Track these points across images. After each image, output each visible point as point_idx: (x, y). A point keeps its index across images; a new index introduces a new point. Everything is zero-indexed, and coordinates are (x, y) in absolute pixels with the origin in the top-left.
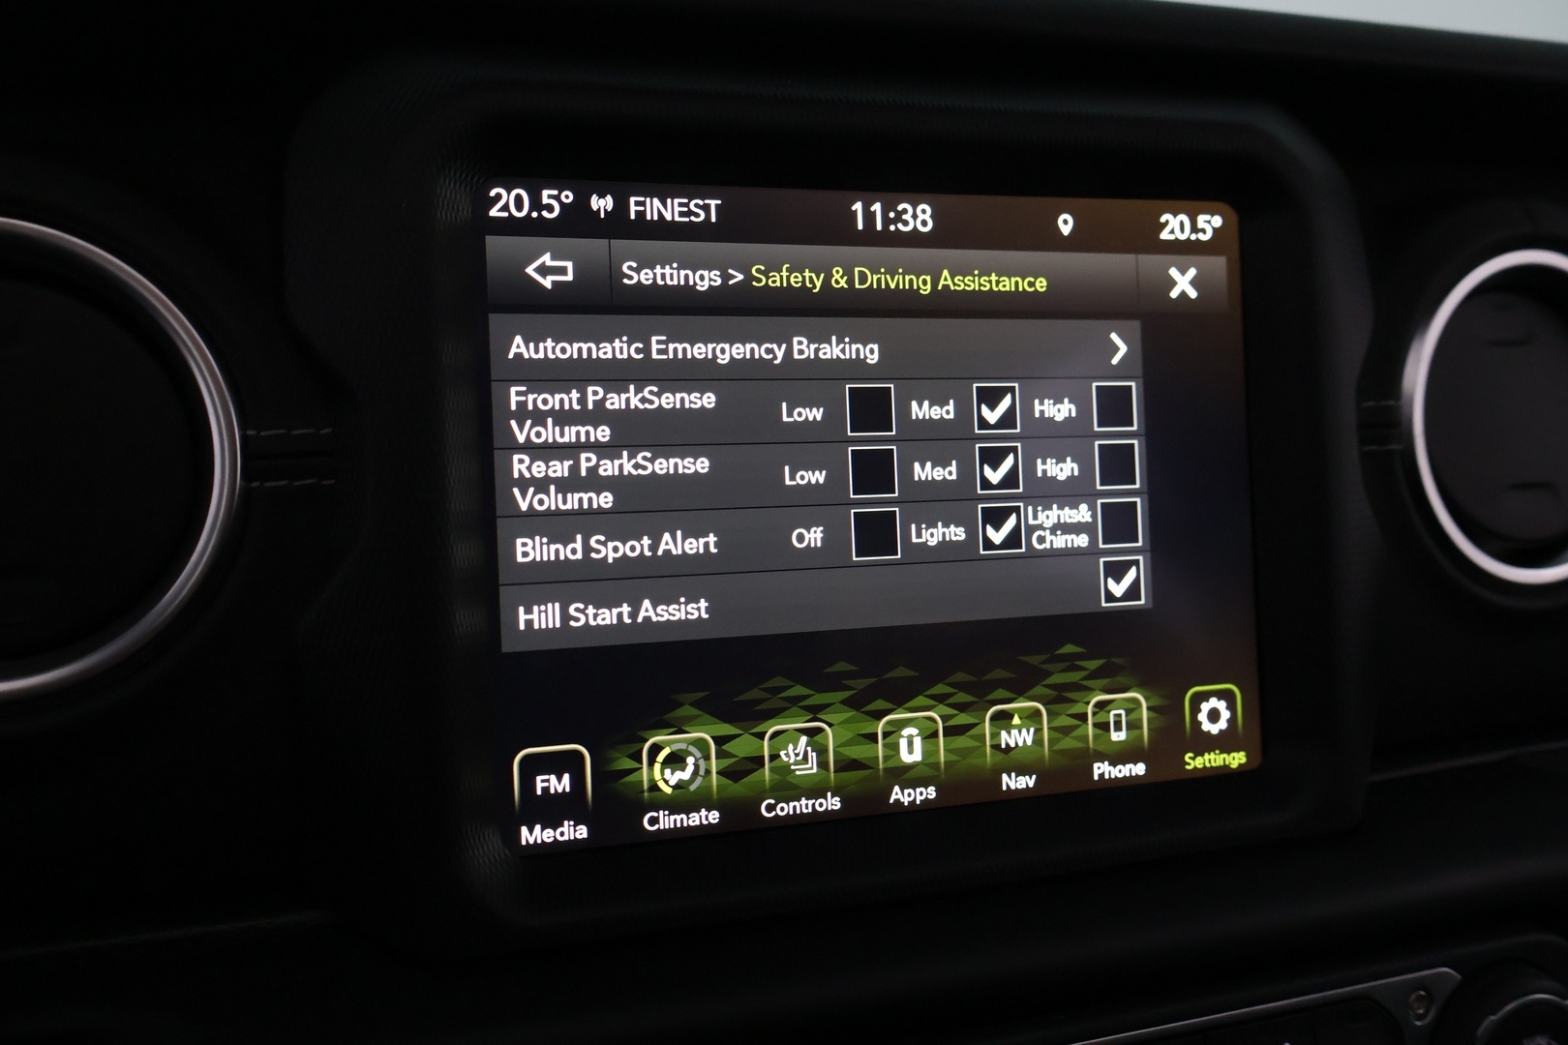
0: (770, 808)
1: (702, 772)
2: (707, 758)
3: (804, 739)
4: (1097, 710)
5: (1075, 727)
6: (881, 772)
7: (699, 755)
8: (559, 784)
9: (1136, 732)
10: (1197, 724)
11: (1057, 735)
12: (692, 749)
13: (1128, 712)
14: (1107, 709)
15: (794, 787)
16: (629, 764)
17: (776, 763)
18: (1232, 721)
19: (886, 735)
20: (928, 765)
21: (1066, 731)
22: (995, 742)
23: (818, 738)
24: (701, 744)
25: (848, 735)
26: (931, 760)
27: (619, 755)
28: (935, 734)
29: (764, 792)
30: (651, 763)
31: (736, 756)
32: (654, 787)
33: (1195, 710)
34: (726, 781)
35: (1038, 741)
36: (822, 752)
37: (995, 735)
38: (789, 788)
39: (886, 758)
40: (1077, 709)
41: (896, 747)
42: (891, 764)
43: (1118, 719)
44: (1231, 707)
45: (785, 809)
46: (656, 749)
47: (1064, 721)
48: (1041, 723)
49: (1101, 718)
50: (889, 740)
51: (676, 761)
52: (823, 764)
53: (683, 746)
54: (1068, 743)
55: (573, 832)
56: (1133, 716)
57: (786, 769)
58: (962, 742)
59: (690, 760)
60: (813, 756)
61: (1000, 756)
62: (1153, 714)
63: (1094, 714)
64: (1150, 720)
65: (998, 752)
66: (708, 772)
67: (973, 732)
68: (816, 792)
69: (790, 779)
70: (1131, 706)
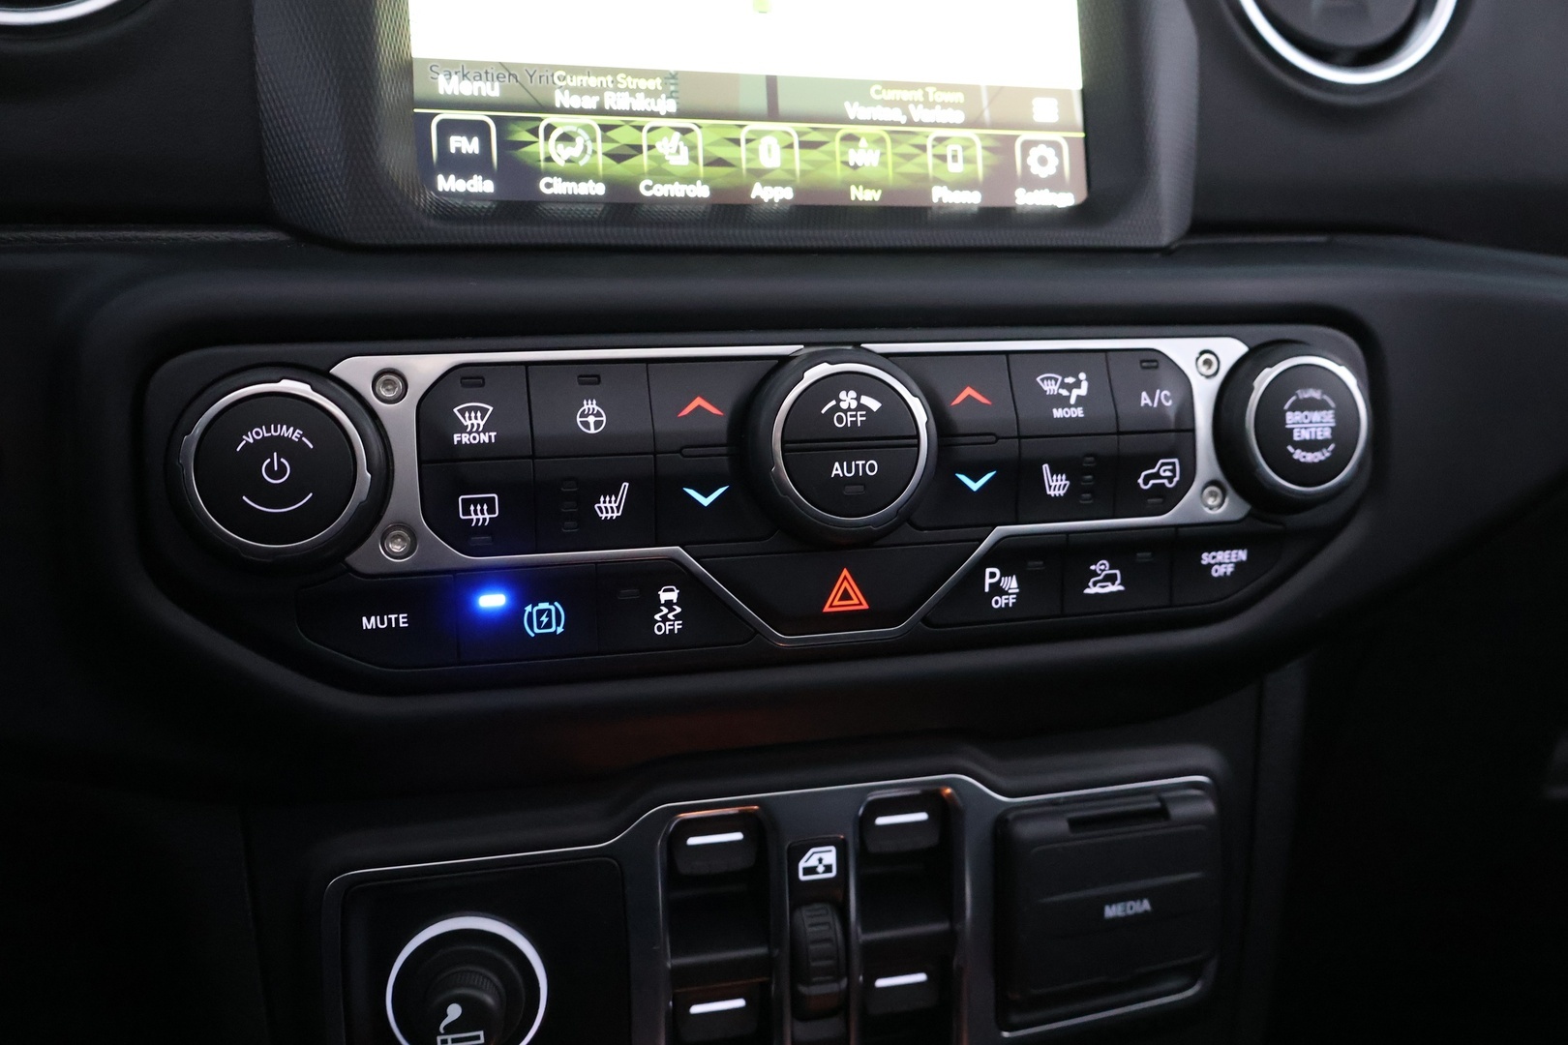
0: (648, 188)
1: (589, 151)
2: (594, 140)
3: (677, 134)
4: (935, 143)
5: (915, 156)
6: (744, 172)
7: (587, 137)
8: (468, 145)
9: (970, 167)
10: (1026, 167)
11: (901, 160)
12: (580, 131)
13: (965, 148)
14: (945, 143)
15: (669, 174)
16: (528, 137)
17: (652, 152)
18: (1060, 167)
19: (748, 141)
20: (783, 170)
21: (908, 157)
22: (844, 159)
23: (689, 136)
24: (588, 128)
25: (714, 136)
26: (788, 167)
27: (519, 129)
28: (790, 146)
29: (644, 174)
30: (547, 137)
31: (617, 142)
32: (549, 159)
33: (1025, 154)
34: (610, 161)
35: (883, 164)
36: (692, 148)
37: (843, 153)
38: (661, 175)
39: (748, 160)
40: (918, 140)
41: (755, 151)
42: (753, 165)
43: (954, 153)
44: (1059, 154)
45: (661, 191)
46: (550, 129)
47: (906, 149)
48: (885, 147)
49: (940, 150)
50: (751, 145)
51: (566, 138)
52: (694, 159)
53: (574, 129)
54: (909, 168)
55: (481, 185)
56: (968, 153)
57: (661, 159)
58: (814, 154)
59: (579, 141)
60: (684, 150)
61: (848, 172)
62: (987, 153)
63: (934, 146)
64: (984, 158)
65: (846, 167)
66: (594, 152)
67: (824, 148)
68: (689, 180)
69: (664, 166)
70: (966, 144)
